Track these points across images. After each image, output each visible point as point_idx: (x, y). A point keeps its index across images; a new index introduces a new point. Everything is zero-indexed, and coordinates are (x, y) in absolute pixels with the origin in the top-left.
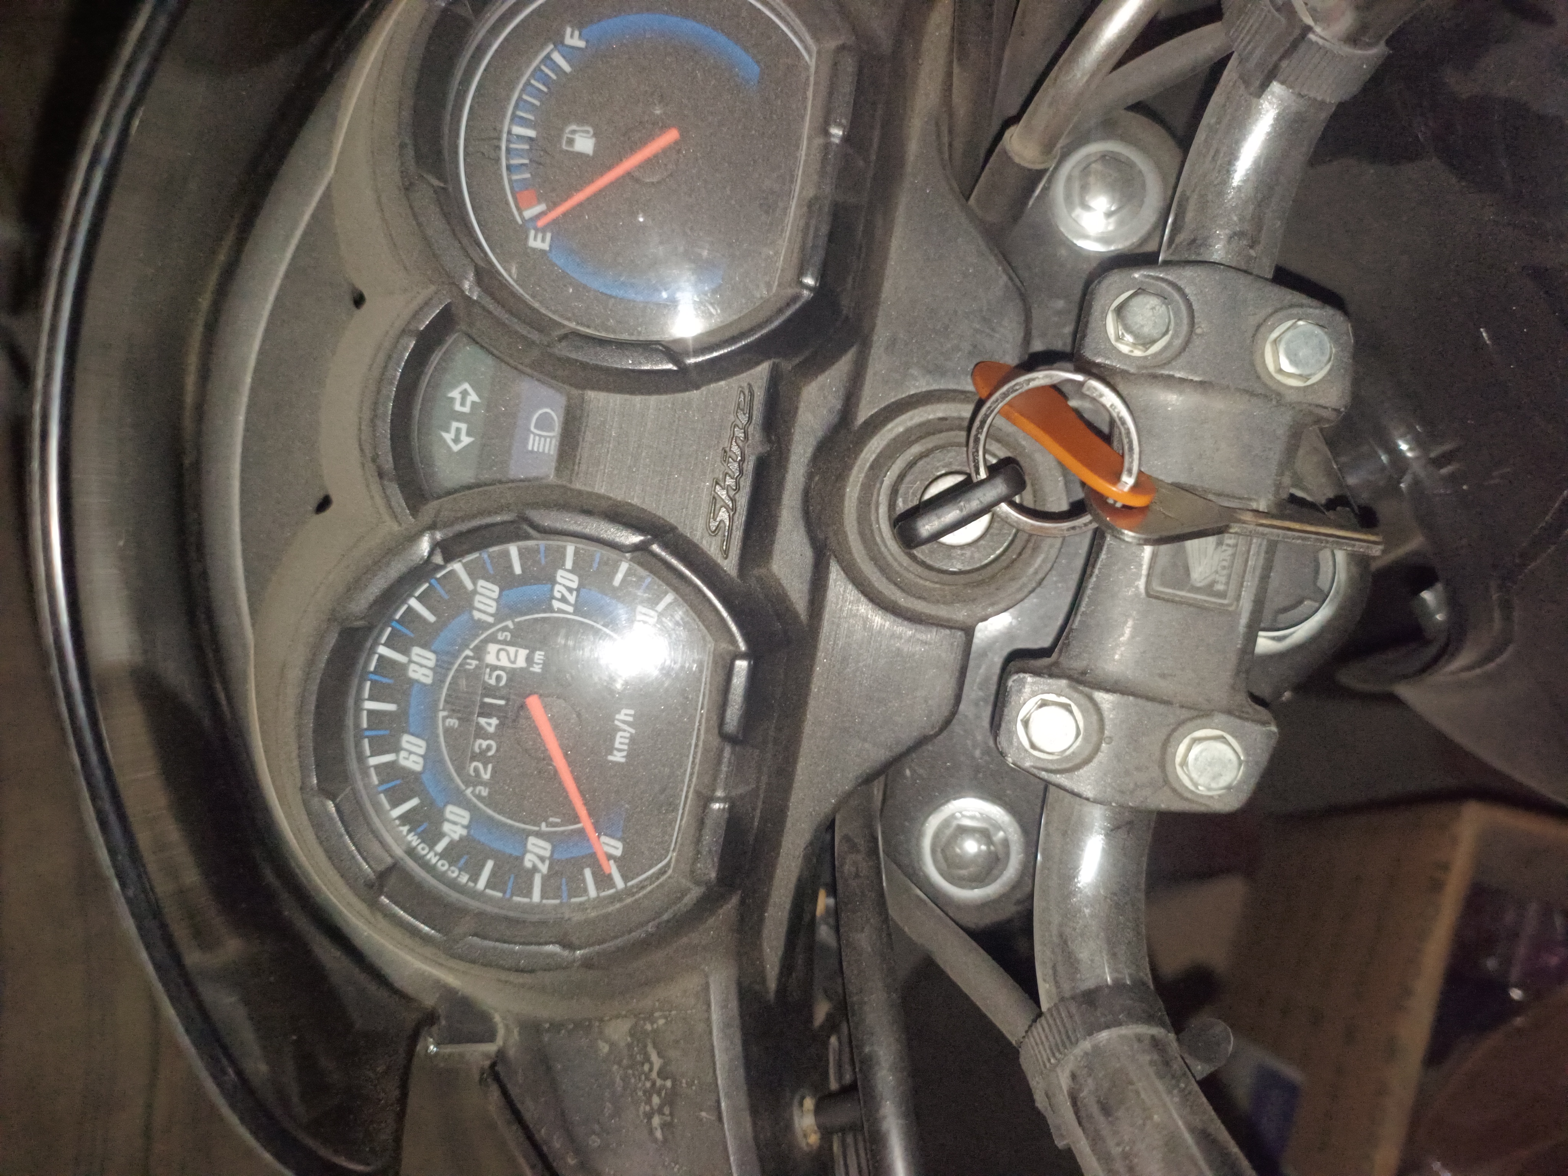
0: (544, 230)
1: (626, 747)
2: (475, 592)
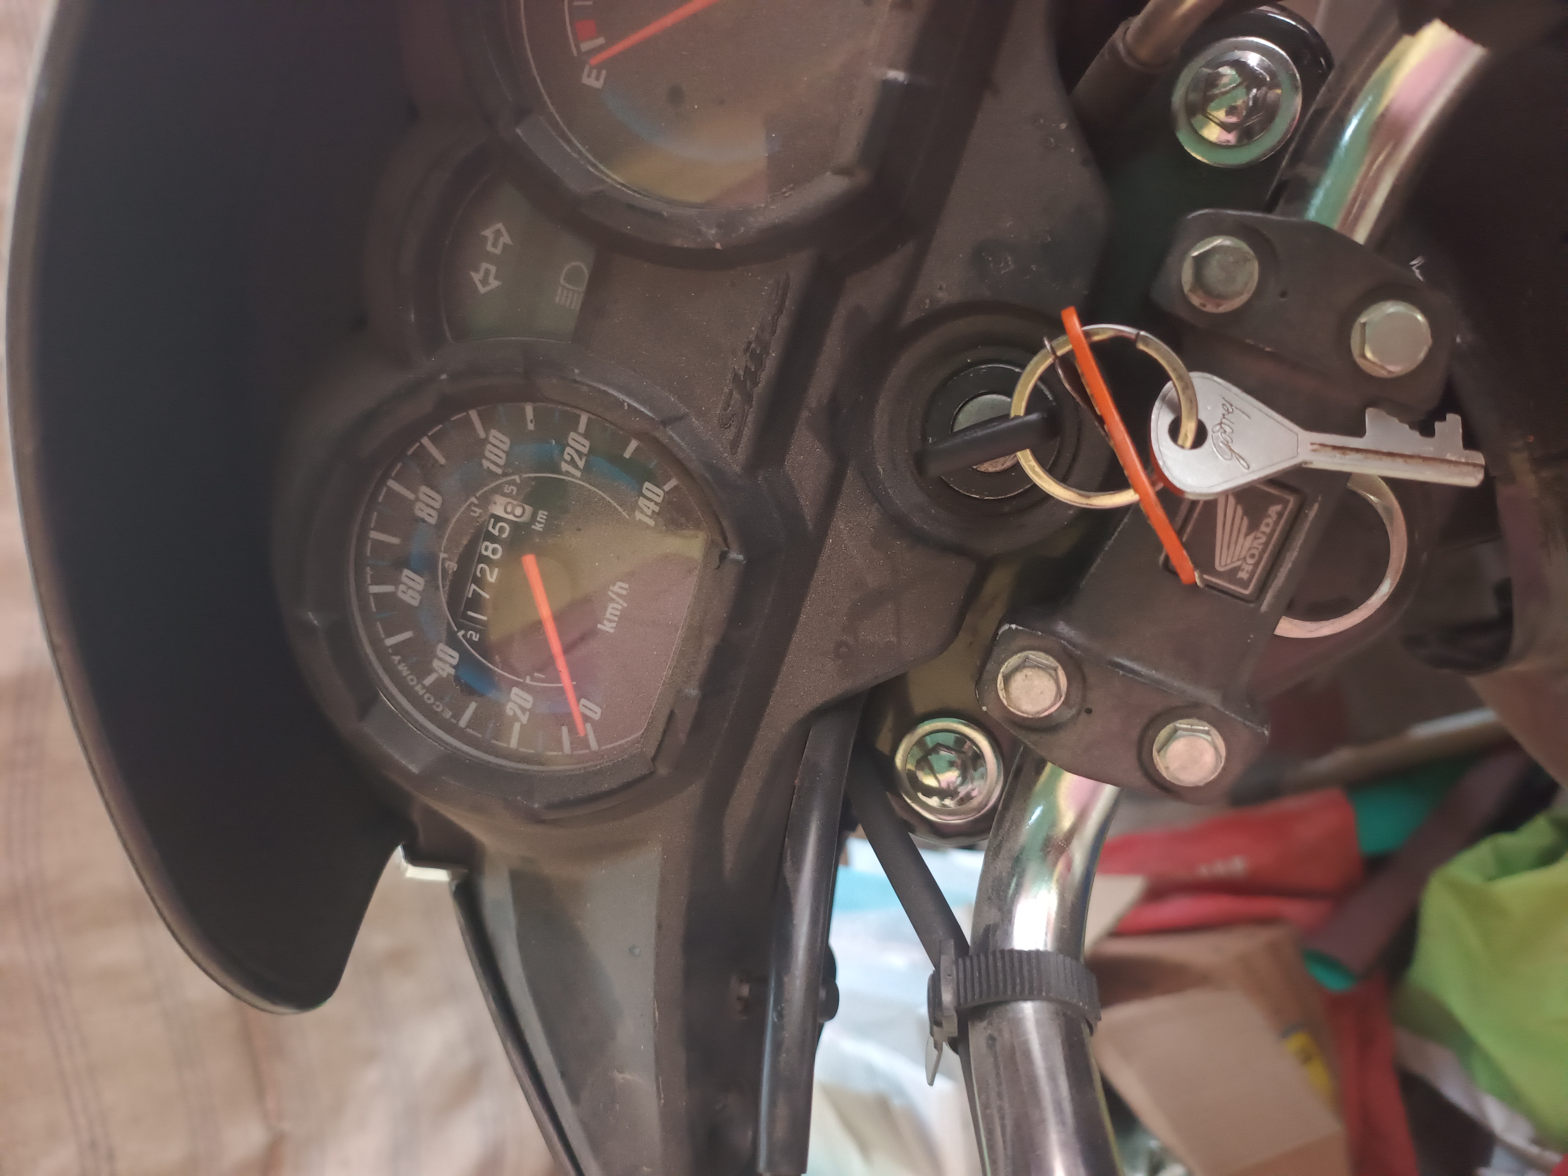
0: (599, 67)
1: (616, 619)
2: (486, 441)
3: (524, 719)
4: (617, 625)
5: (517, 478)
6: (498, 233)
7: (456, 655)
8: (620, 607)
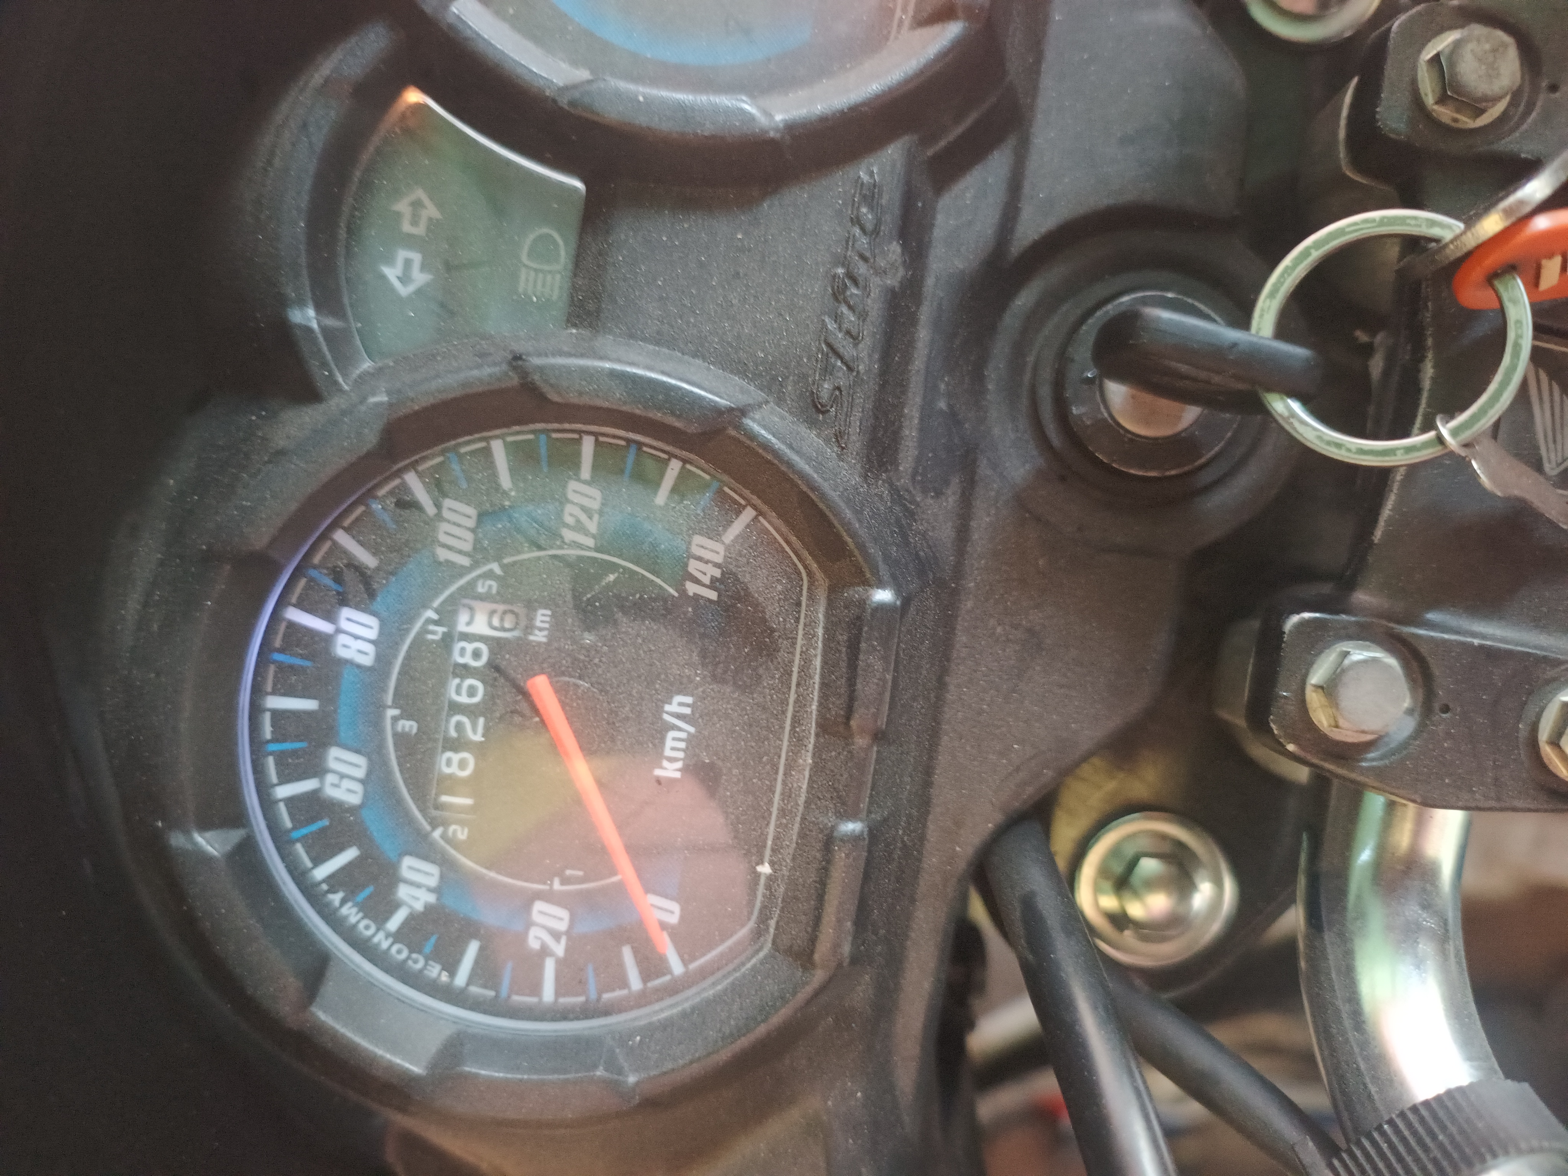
3: (559, 949)
4: (684, 764)
5: (495, 567)
6: (417, 205)
7: (434, 870)
8: (683, 735)
